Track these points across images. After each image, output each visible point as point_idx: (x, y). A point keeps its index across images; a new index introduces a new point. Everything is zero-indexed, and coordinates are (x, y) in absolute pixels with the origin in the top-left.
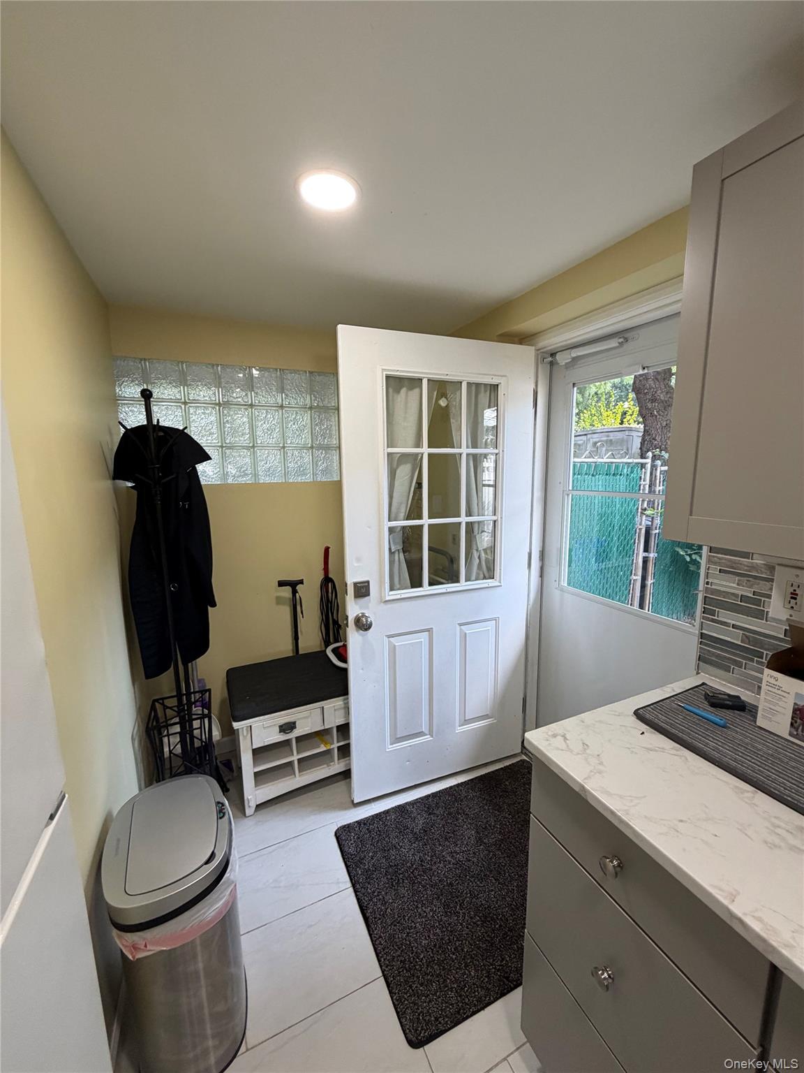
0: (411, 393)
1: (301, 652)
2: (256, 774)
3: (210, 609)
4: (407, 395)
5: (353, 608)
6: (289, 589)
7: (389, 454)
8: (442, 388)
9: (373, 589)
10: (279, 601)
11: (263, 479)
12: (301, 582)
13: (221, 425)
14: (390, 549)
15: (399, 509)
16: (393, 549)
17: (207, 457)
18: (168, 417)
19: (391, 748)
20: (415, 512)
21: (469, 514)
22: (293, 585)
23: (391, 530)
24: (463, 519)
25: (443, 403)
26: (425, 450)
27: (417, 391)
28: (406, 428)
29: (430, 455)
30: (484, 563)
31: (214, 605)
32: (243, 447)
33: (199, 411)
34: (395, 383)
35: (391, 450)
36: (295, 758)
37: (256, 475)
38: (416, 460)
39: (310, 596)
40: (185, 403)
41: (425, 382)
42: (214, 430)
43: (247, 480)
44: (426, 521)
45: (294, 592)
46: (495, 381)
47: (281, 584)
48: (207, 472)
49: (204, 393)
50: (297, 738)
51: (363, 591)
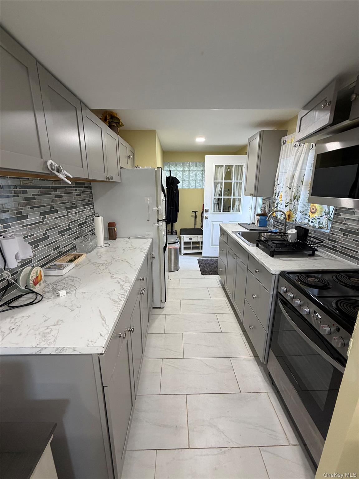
0: (221, 168)
1: (196, 228)
2: (184, 247)
3: (178, 213)
4: (220, 168)
5: (205, 214)
6: (194, 213)
7: (215, 182)
8: (229, 167)
9: (209, 211)
10: (192, 216)
11: (191, 187)
12: (197, 212)
13: (183, 175)
14: (214, 203)
15: (217, 194)
16: (215, 203)
17: (179, 183)
18: (173, 175)
19: (211, 247)
20: (220, 195)
21: (233, 196)
22: (195, 212)
23: (215, 199)
24: (232, 197)
25: (229, 170)
26: (223, 181)
27: (222, 168)
28: (219, 176)
29: (224, 182)
30: (238, 209)
31: (179, 212)
32: (187, 180)
33: (179, 172)
34: (217, 167)
35: (215, 181)
36: (192, 246)
37: (189, 187)
38: (221, 183)
39: (199, 215)
40: (176, 171)
41: (224, 166)
42: (181, 177)
43: (187, 188)
44: (223, 197)
45: (195, 214)
46: (242, 164)
47: (193, 212)
48: (179, 186)
49: (180, 168)
50: (193, 242)
51: (207, 211)
